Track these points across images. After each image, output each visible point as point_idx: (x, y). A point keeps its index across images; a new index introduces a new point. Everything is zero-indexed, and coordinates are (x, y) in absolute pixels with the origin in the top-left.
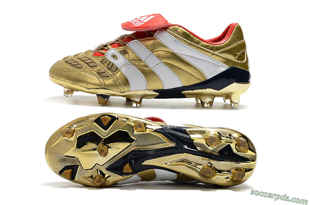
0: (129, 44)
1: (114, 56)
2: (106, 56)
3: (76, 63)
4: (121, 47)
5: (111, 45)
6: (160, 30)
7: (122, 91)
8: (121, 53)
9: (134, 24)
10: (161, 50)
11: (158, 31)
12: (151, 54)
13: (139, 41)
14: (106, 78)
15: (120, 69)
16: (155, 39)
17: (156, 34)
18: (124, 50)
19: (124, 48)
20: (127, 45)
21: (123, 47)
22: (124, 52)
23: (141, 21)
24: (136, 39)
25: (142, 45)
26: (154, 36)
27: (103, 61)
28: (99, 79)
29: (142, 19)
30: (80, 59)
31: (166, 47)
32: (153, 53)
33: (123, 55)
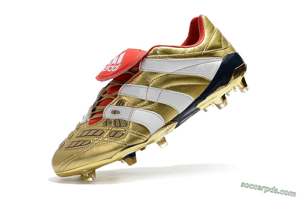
0: (120, 92)
1: (115, 112)
2: (105, 117)
3: (81, 143)
4: (114, 100)
5: (98, 105)
6: (142, 61)
7: (145, 140)
8: (119, 105)
9: (110, 71)
10: (155, 80)
11: (140, 63)
12: (148, 88)
13: (128, 83)
14: (122, 137)
15: (129, 120)
16: (142, 72)
17: (140, 66)
18: (119, 101)
19: (118, 99)
20: (119, 94)
21: (116, 99)
22: (121, 103)
23: (114, 64)
24: (123, 84)
25: (133, 85)
26: (140, 70)
27: (106, 123)
28: (116, 142)
29: (114, 62)
30: (80, 136)
31: (158, 73)
32: (149, 86)
33: (122, 106)
